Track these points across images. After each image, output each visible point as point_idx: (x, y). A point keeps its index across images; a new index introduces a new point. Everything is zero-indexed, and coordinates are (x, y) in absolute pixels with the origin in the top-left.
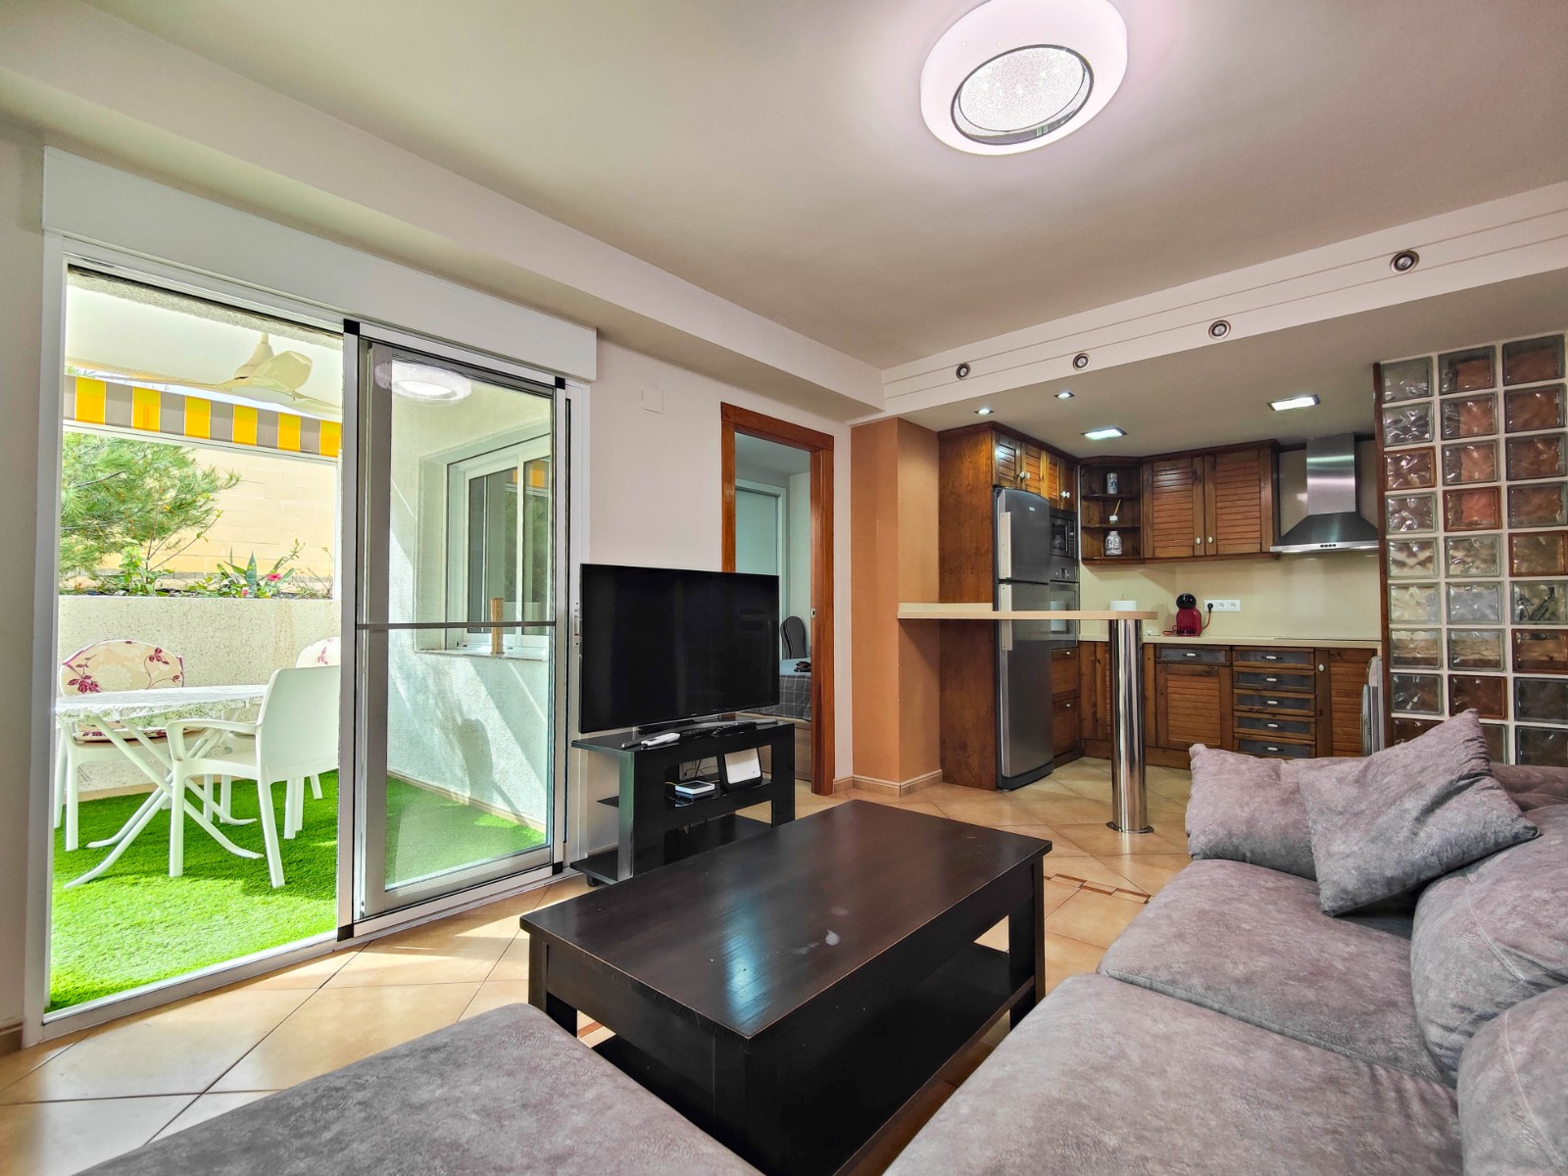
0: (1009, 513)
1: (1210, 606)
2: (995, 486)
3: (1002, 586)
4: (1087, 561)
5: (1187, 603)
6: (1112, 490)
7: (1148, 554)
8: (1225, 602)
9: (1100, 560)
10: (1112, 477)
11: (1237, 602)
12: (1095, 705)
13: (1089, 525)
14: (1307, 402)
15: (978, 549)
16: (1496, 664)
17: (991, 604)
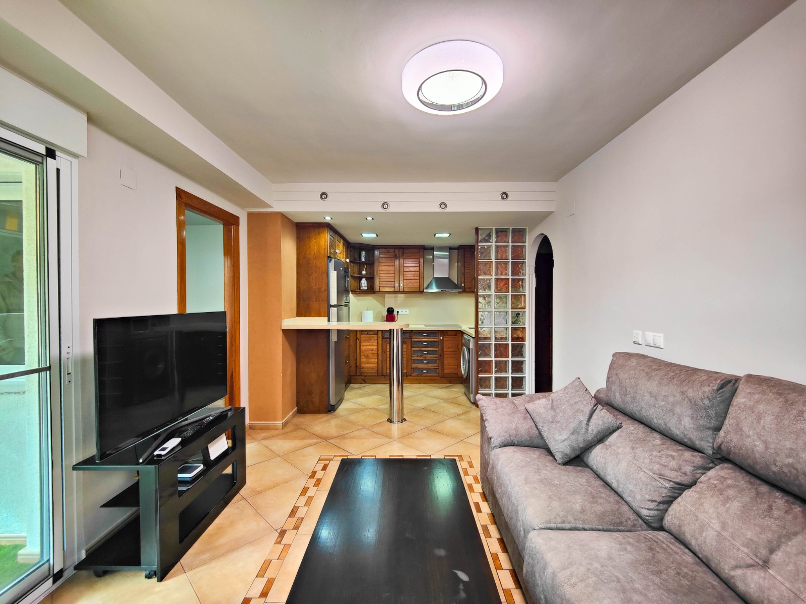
0: (336, 272)
1: (398, 312)
2: (329, 257)
3: (332, 308)
4: (353, 292)
5: (390, 311)
6: (363, 259)
7: (377, 289)
8: (404, 310)
9: (358, 291)
10: (363, 254)
11: (408, 311)
12: (356, 360)
13: (354, 275)
14: (446, 235)
15: (320, 289)
16: (506, 339)
17: (327, 318)
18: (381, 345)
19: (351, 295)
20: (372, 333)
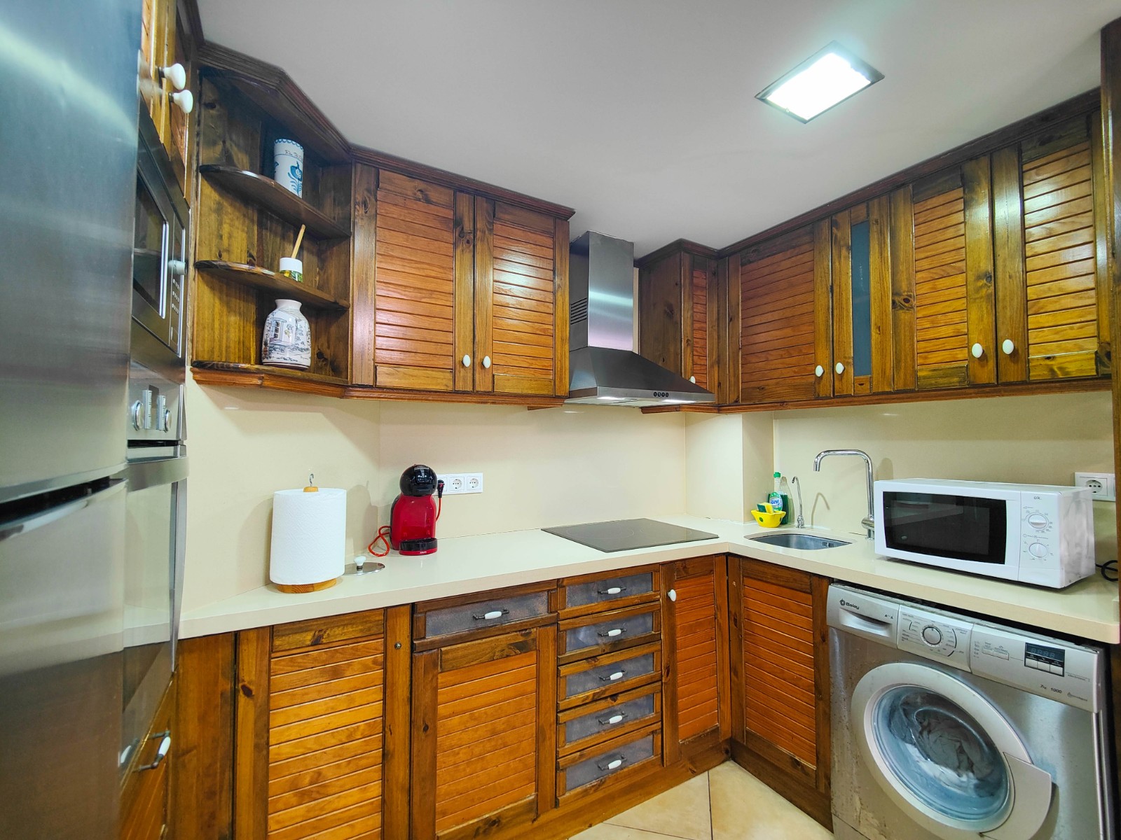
1: (441, 486)
4: (210, 371)
5: (417, 487)
11: (479, 476)
13: (220, 262)
18: (402, 691)
19: (192, 390)
20: (351, 631)
